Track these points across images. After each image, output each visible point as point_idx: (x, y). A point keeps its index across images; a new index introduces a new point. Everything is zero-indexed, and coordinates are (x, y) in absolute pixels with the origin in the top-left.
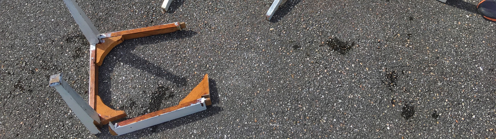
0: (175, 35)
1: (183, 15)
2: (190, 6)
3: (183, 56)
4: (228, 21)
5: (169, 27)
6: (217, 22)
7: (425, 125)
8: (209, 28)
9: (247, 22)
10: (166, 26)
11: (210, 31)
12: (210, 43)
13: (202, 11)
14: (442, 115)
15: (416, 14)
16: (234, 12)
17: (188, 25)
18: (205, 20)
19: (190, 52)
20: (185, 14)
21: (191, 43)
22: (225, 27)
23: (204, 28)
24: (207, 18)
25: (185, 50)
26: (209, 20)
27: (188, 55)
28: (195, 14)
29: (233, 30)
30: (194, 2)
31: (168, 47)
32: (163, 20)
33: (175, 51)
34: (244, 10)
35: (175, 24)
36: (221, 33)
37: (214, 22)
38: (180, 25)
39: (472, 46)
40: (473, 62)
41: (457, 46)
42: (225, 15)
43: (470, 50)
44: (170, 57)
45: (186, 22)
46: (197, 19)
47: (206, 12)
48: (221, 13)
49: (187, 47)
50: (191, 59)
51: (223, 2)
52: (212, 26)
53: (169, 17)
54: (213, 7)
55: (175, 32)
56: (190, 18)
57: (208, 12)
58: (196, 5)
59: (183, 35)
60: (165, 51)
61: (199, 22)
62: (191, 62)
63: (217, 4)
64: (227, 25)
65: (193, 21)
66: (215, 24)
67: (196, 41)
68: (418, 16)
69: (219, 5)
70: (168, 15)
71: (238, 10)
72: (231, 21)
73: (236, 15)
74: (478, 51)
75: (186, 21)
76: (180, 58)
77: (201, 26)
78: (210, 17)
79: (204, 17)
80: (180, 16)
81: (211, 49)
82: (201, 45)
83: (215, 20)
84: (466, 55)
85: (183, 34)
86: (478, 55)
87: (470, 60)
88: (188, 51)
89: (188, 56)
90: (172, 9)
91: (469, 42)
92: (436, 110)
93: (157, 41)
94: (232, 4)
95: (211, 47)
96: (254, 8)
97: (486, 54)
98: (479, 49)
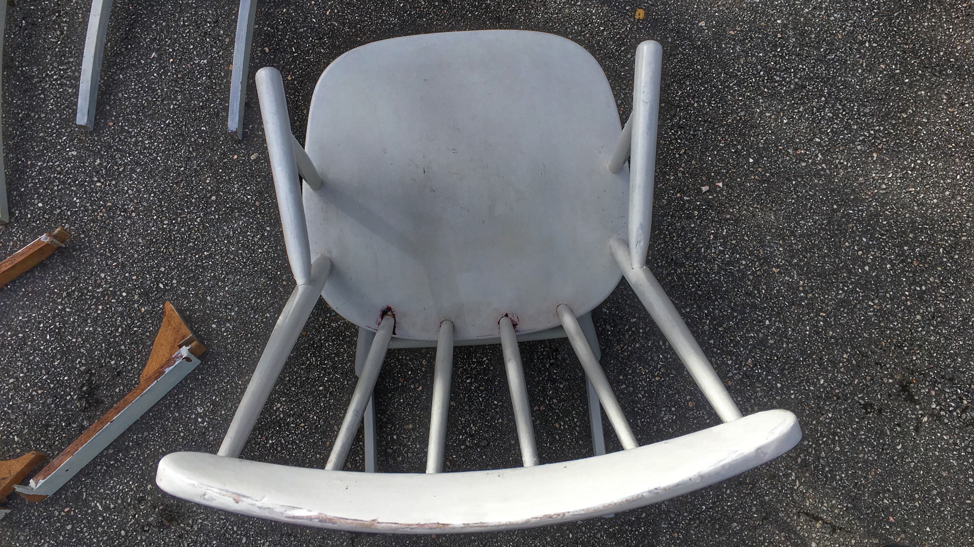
0: (56, 261)
1: (51, 213)
2: (56, 188)
3: (99, 292)
4: (155, 181)
5: (31, 252)
6: (133, 194)
8: (122, 214)
9: (198, 166)
10: (22, 253)
11: (130, 218)
12: (141, 241)
13: (87, 186)
16: (159, 158)
17: (72, 228)
18: (105, 201)
19: (109, 278)
20: (53, 208)
21: (101, 260)
22: (154, 195)
23: (113, 217)
24: (108, 194)
25: (96, 281)
26: (114, 198)
27: (108, 286)
28: (75, 199)
29: (177, 193)
30: (58, 176)
31: (56, 290)
32: (11, 243)
33: (75, 290)
34: (178, 145)
35: (42, 240)
36: (154, 211)
37: (127, 195)
38: (55, 237)
39: (613, 24)
40: (622, 51)
41: (588, 35)
42: (143, 171)
43: (610, 33)
44: (70, 308)
45: (66, 223)
46: (85, 206)
47: (99, 184)
48: (133, 171)
49: (96, 273)
50: (120, 290)
51: (125, 147)
52: (126, 207)
53: (20, 232)
54: (106, 166)
55: (54, 254)
56: (69, 213)
57: (102, 183)
58: (68, 179)
59: (75, 253)
60: (54, 302)
61: (93, 211)
62: (121, 295)
63: (113, 157)
64: (159, 191)
65: (81, 215)
66: (132, 201)
67: (111, 252)
69: (120, 158)
70: (17, 229)
71: (166, 149)
72: (163, 178)
73: (167, 162)
74: (623, 30)
75: (64, 221)
76: (93, 299)
77: (103, 216)
78: (112, 191)
79: (101, 197)
80: (44, 217)
81: (149, 252)
82: (124, 254)
83: (127, 191)
84: (607, 46)
85: (74, 251)
86: (627, 36)
87: (617, 51)
88: (103, 279)
89: (110, 287)
90: (17, 212)
91: (606, 19)
93: (23, 290)
94: (147, 142)
95: (147, 248)
96: (197, 130)
97: (638, 27)
98: (625, 25)
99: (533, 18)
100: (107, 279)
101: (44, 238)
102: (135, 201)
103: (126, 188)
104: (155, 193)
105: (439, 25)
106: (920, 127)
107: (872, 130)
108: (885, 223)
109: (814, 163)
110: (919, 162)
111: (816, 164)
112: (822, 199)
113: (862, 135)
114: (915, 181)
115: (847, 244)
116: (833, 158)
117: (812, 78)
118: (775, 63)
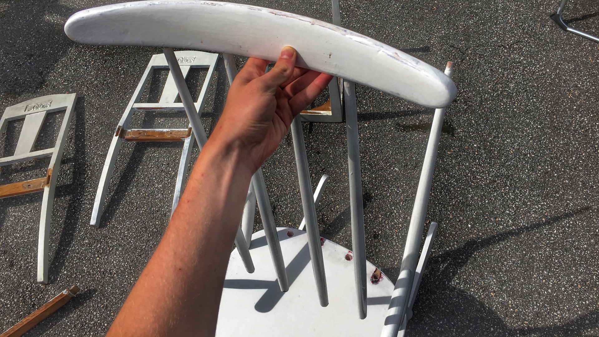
0: (70, 305)
1: (71, 277)
2: (75, 262)
3: (92, 324)
4: (129, 255)
5: (57, 300)
6: (116, 263)
7: (370, 251)
8: (109, 275)
9: (152, 245)
10: (53, 301)
11: (113, 277)
12: (117, 291)
13: (92, 260)
14: (381, 233)
15: (321, 146)
16: (132, 241)
17: (81, 285)
18: (100, 269)
19: (98, 315)
20: (72, 274)
21: (95, 304)
22: (128, 263)
23: (104, 278)
24: (102, 264)
25: (91, 317)
26: (106, 266)
27: (97, 320)
28: (84, 268)
29: (140, 261)
30: (77, 255)
31: (68, 324)
32: (47, 296)
33: (79, 323)
34: (143, 233)
35: (64, 293)
36: (126, 273)
37: (113, 264)
38: (71, 291)
39: (381, 152)
40: (388, 166)
41: (368, 158)
42: (123, 249)
43: (380, 156)
44: (75, 334)
45: (78, 282)
46: (89, 272)
47: (98, 259)
48: (117, 250)
49: (92, 312)
50: (103, 322)
51: (114, 236)
52: (112, 271)
53: (53, 289)
54: (103, 248)
55: (68, 302)
56: (80, 276)
57: (100, 258)
58: (82, 256)
59: (81, 300)
60: (67, 331)
61: (93, 275)
62: (104, 325)
63: (107, 243)
64: (130, 261)
65: (86, 277)
66: (115, 267)
67: (101, 299)
68: (323, 148)
69: (111, 243)
70: (51, 287)
71: (136, 236)
72: (133, 253)
73: (136, 243)
74: (388, 154)
75: (77, 281)
76: (88, 328)
77: (99, 277)
78: (105, 262)
79: (98, 266)
80: (66, 280)
81: (122, 298)
82: (107, 300)
83: (113, 262)
84: (379, 163)
85: (81, 299)
86: (389, 158)
87: (385, 166)
88: (95, 316)
90: (53, 277)
91: (377, 149)
92: (375, 230)
93: (51, 324)
94: (126, 233)
95: (121, 296)
96: (154, 224)
97: (395, 153)
98: (388, 151)
99: (337, 151)
100: (97, 316)
101: (65, 292)
102: (117, 267)
103: (112, 260)
104: (128, 262)
105: (286, 158)
106: (568, 202)
107: (540, 204)
108: (556, 261)
109: (507, 226)
110: (571, 222)
111: (509, 227)
112: (516, 247)
113: (534, 208)
114: (571, 234)
115: (535, 275)
116: (519, 222)
117: (498, 176)
118: (476, 168)
